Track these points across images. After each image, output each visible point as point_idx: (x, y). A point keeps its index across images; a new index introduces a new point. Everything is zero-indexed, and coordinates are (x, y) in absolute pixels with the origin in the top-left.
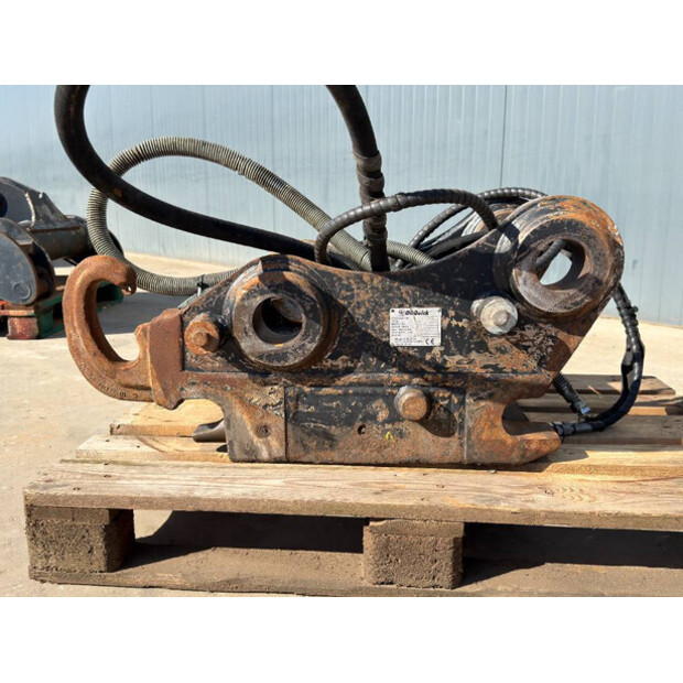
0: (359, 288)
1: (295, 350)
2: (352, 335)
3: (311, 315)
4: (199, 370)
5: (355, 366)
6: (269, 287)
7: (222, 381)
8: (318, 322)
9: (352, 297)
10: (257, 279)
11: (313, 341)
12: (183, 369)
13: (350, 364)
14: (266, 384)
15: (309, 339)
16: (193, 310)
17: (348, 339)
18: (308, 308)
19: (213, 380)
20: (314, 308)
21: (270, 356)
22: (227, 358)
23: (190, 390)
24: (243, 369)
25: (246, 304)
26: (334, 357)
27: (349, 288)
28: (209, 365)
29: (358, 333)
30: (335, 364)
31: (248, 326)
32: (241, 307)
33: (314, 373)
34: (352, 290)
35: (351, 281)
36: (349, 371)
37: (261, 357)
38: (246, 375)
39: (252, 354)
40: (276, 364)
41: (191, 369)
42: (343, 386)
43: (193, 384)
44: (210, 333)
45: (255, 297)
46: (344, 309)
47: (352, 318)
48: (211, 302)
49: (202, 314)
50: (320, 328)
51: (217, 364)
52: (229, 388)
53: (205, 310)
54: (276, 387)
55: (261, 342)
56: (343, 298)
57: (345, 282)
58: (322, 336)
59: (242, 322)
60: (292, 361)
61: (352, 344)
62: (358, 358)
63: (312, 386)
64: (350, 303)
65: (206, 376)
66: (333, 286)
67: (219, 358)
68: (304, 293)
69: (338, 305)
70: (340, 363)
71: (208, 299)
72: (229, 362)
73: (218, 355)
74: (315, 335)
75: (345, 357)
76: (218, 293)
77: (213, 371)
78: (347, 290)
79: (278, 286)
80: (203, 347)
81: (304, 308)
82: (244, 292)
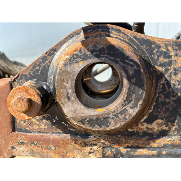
0: (177, 55)
1: (116, 116)
2: (167, 100)
3: (134, 80)
4: (27, 131)
5: (170, 130)
6: (92, 52)
7: (47, 142)
8: (141, 86)
9: (170, 63)
10: (79, 44)
11: (135, 106)
12: (14, 130)
13: (164, 128)
14: (86, 145)
15: (130, 105)
16: (21, 78)
17: (164, 104)
18: (131, 73)
19: (39, 140)
20: (137, 73)
21: (91, 121)
22: (52, 121)
23: (19, 149)
24: (66, 130)
25: (69, 69)
26: (150, 120)
27: (167, 55)
28: (36, 127)
29: (173, 99)
30: (150, 127)
31: (70, 91)
32: (64, 73)
33: (131, 135)
34: (170, 57)
35: (170, 48)
36: (163, 134)
37: (82, 121)
38: (68, 136)
39: (75, 119)
40: (97, 128)
41: (21, 130)
42: (158, 148)
43: (22, 143)
44: (32, 98)
45: (77, 62)
46: (162, 75)
47: (168, 84)
48: (37, 71)
49: (29, 81)
50: (142, 93)
51: (43, 126)
52: (53, 148)
53: (32, 78)
54: (95, 148)
55: (83, 107)
56: (161, 65)
57: (163, 49)
58: (144, 101)
59: (65, 87)
60: (113, 126)
61: (167, 109)
62: (173, 122)
63: (128, 147)
64: (167, 70)
65: (33, 137)
66: (151, 53)
67: (44, 121)
68: (128, 58)
69: (156, 71)
70: (155, 127)
71: (34, 67)
72: (53, 124)
73: (44, 118)
74: (138, 100)
75: (160, 121)
76: (44, 62)
77: (40, 132)
78: (165, 57)
79: (101, 51)
80: (25, 112)
81: (127, 72)
82: (67, 57)
